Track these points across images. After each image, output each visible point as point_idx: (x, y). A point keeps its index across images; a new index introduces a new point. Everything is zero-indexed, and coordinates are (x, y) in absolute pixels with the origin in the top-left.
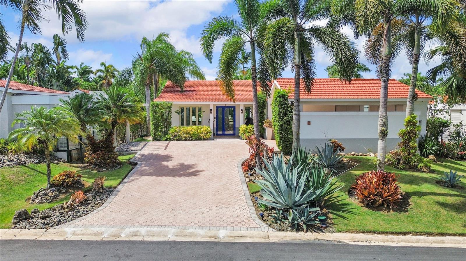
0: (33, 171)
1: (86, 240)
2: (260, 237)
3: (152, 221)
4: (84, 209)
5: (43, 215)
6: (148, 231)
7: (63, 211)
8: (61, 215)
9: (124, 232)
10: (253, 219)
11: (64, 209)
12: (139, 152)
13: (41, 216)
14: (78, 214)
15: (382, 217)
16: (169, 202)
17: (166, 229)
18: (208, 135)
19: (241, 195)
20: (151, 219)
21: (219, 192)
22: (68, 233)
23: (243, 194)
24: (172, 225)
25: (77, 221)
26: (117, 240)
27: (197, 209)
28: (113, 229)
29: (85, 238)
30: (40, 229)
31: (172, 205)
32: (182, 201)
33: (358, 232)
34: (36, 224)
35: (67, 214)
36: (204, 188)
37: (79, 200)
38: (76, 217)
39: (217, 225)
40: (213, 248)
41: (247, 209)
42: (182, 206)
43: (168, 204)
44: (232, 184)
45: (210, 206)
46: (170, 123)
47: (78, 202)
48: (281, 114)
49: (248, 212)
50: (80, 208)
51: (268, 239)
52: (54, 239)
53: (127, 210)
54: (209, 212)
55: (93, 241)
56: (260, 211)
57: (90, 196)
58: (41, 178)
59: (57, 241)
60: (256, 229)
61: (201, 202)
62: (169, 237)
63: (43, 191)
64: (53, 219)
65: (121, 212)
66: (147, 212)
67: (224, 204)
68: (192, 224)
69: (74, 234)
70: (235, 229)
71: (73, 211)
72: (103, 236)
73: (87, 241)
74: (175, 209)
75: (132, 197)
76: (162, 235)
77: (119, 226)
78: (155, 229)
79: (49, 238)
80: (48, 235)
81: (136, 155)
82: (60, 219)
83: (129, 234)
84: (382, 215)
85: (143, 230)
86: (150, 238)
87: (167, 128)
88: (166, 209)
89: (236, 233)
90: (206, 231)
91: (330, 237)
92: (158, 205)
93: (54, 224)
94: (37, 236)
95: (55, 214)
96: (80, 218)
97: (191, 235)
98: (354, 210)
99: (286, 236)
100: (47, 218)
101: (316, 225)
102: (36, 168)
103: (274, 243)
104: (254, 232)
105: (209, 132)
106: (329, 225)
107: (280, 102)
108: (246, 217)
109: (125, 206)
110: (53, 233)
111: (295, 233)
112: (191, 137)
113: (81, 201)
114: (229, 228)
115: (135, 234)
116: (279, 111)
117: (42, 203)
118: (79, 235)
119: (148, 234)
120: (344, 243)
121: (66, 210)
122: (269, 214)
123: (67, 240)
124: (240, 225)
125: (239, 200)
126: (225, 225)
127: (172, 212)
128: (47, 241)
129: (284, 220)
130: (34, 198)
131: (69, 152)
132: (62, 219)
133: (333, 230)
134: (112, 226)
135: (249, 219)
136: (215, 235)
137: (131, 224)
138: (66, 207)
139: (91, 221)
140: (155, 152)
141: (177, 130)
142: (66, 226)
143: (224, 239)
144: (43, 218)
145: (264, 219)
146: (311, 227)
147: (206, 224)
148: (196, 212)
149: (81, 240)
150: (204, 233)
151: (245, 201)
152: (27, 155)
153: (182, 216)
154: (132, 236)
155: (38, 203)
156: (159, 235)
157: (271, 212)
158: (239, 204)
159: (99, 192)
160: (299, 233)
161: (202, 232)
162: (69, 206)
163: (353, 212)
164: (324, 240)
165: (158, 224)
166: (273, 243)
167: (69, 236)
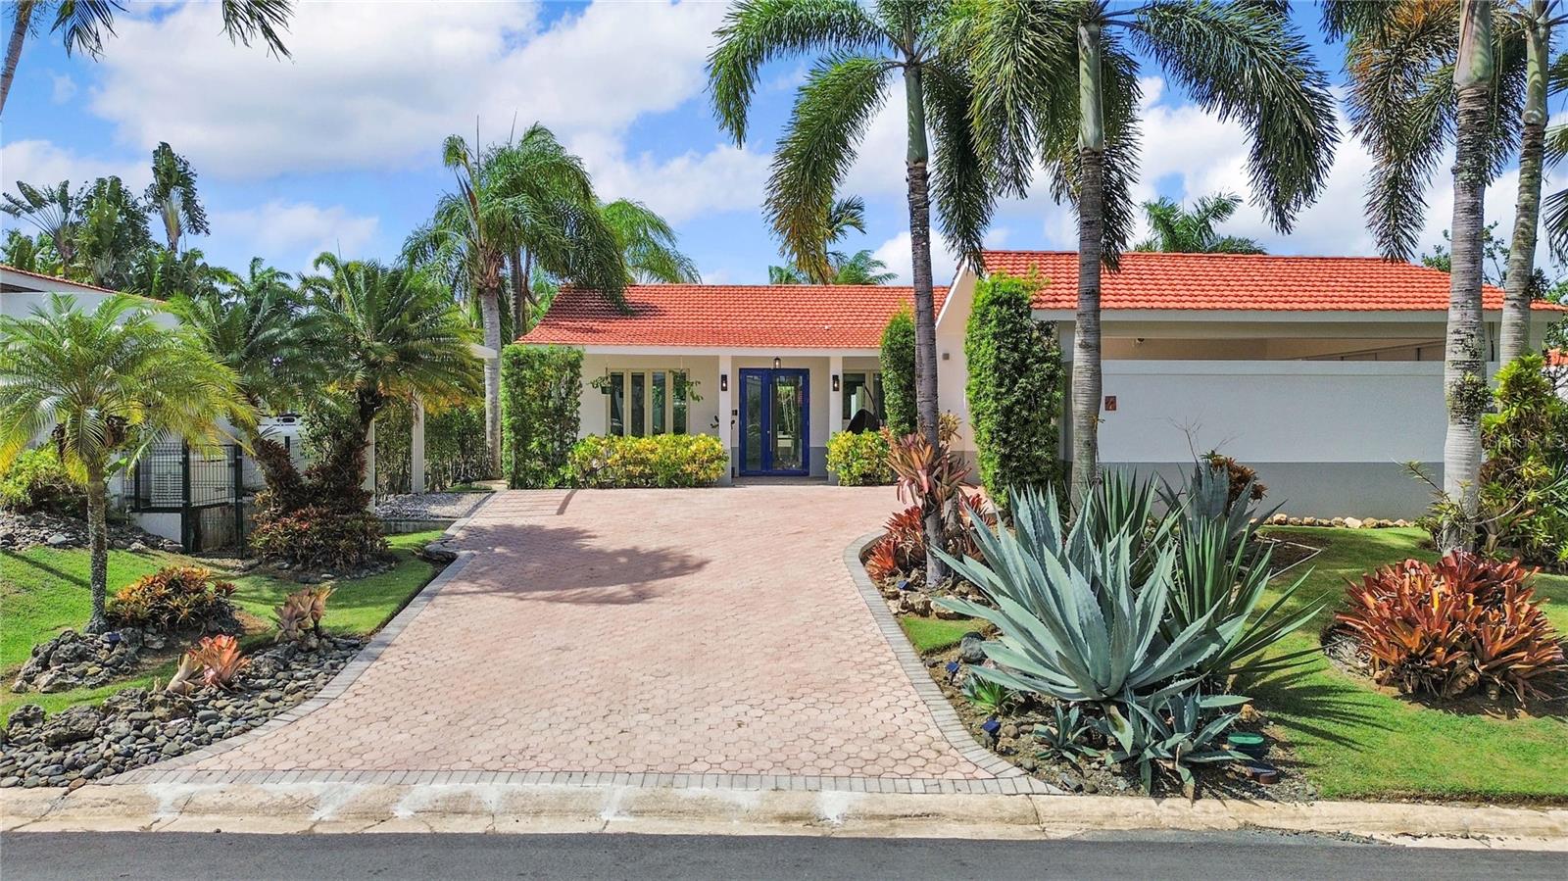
0: (43, 572)
1: (237, 831)
2: (1002, 819)
3: (528, 754)
4: (237, 707)
5: (61, 729)
6: (512, 796)
7: (147, 715)
8: (135, 732)
9: (406, 799)
10: (956, 745)
11: (150, 707)
12: (461, 522)
13: (52, 732)
14: (212, 729)
15: (1494, 739)
16: (592, 682)
17: (591, 785)
18: (713, 466)
19: (883, 659)
20: (522, 745)
21: (791, 649)
22: (162, 804)
23: (891, 655)
24: (612, 768)
25: (203, 757)
26: (378, 829)
27: (713, 709)
28: (359, 787)
29: (232, 825)
30: (38, 789)
31: (606, 694)
32: (646, 678)
33: (1417, 798)
34: (26, 768)
35: (163, 727)
36: (730, 633)
37: (219, 675)
38: (200, 741)
39: (807, 771)
40: (806, 860)
41: (922, 708)
42: (647, 696)
43: (588, 690)
44: (840, 621)
45: (764, 696)
46: (573, 424)
47: (213, 681)
48: (1007, 367)
49: (927, 719)
50: (219, 704)
51: (1037, 827)
52: (98, 830)
53: (419, 711)
54: (765, 719)
55: (268, 837)
56: (976, 715)
57: (264, 661)
58: (73, 601)
59: (110, 835)
60: (976, 786)
61: (724, 684)
62: (605, 818)
63: (73, 640)
64: (102, 747)
65: (395, 720)
66: (504, 721)
67: (821, 690)
68: (701, 767)
69: (187, 807)
70: (887, 785)
71: (190, 718)
72: (315, 817)
73: (241, 836)
74: (621, 707)
75: (439, 665)
76: (575, 811)
77: (384, 776)
78: (544, 788)
79: (77, 823)
80: (71, 812)
81: (450, 531)
82: (134, 746)
83: (430, 807)
84: (1491, 730)
85: (491, 792)
86: (522, 823)
87: (562, 442)
88: (585, 708)
89: (893, 803)
90: (763, 791)
91: (1306, 818)
92: (550, 696)
93: (105, 766)
94: (24, 816)
95: (111, 726)
96: (217, 745)
97: (702, 809)
98: (1370, 712)
99: (1113, 815)
100: (77, 741)
101: (1230, 770)
102: (53, 564)
103: (1070, 844)
104: (972, 798)
105: (719, 458)
106: (1283, 768)
107: (1001, 322)
108: (921, 738)
109: (412, 698)
110: (94, 803)
111: (1152, 802)
112: (651, 476)
113: (226, 676)
114: (858, 783)
115: (457, 807)
116: (997, 358)
117: (65, 690)
118: (207, 811)
119: (514, 805)
120: (1376, 844)
121: (160, 711)
122: (1018, 725)
123: (153, 830)
124: (901, 769)
125: (881, 675)
126: (840, 771)
127: (609, 719)
128: (63, 834)
129: (1090, 752)
130: (31, 669)
131: (191, 515)
132: (142, 747)
133: (1311, 790)
134: (354, 774)
135: (936, 745)
136: (805, 810)
137: (437, 767)
138: (159, 698)
139: (265, 754)
140: (519, 522)
141: (602, 449)
142: (158, 774)
143: (847, 828)
144: (57, 743)
145: (1002, 743)
146: (1211, 778)
147: (758, 765)
148: (709, 721)
149: (218, 831)
150: (758, 803)
151: (906, 680)
152: (22, 517)
153: (654, 736)
154: (443, 814)
155: (48, 688)
156: (561, 812)
157: (1023, 719)
158: (882, 689)
159: (305, 648)
160: (1167, 802)
161: (747, 798)
162: (171, 697)
163: (1367, 718)
164: (1283, 832)
165: (557, 764)
166: (1064, 841)
167: (166, 817)
